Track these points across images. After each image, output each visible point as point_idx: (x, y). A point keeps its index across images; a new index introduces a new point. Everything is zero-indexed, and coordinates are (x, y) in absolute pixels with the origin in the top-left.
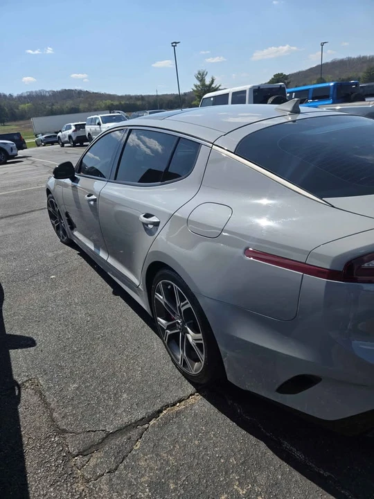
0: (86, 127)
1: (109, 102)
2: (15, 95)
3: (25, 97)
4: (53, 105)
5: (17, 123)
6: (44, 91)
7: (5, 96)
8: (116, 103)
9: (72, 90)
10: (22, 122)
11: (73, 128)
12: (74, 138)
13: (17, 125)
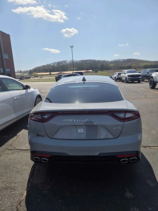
0: (121, 74)
1: (146, 64)
2: (110, 61)
3: (113, 62)
4: (122, 64)
5: (107, 71)
6: (120, 59)
7: (106, 61)
8: (149, 64)
9: (131, 59)
10: (109, 71)
11: (117, 74)
12: (116, 78)
13: (107, 72)
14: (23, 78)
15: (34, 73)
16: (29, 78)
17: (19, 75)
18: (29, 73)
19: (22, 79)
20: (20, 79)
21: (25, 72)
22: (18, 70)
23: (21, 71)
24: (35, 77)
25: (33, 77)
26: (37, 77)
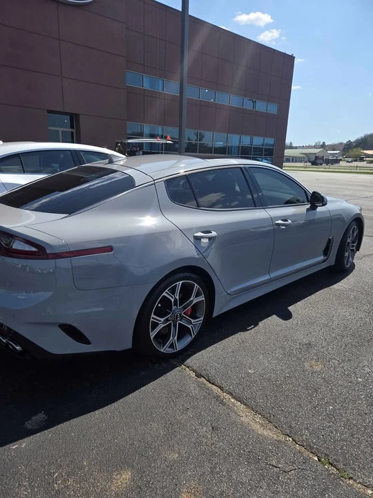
14: (319, 162)
15: (355, 150)
16: (337, 161)
17: (313, 154)
18: (344, 149)
19: (317, 164)
20: (312, 164)
21: (333, 147)
22: (319, 142)
23: (324, 143)
24: (356, 161)
25: (350, 159)
26: (362, 160)
